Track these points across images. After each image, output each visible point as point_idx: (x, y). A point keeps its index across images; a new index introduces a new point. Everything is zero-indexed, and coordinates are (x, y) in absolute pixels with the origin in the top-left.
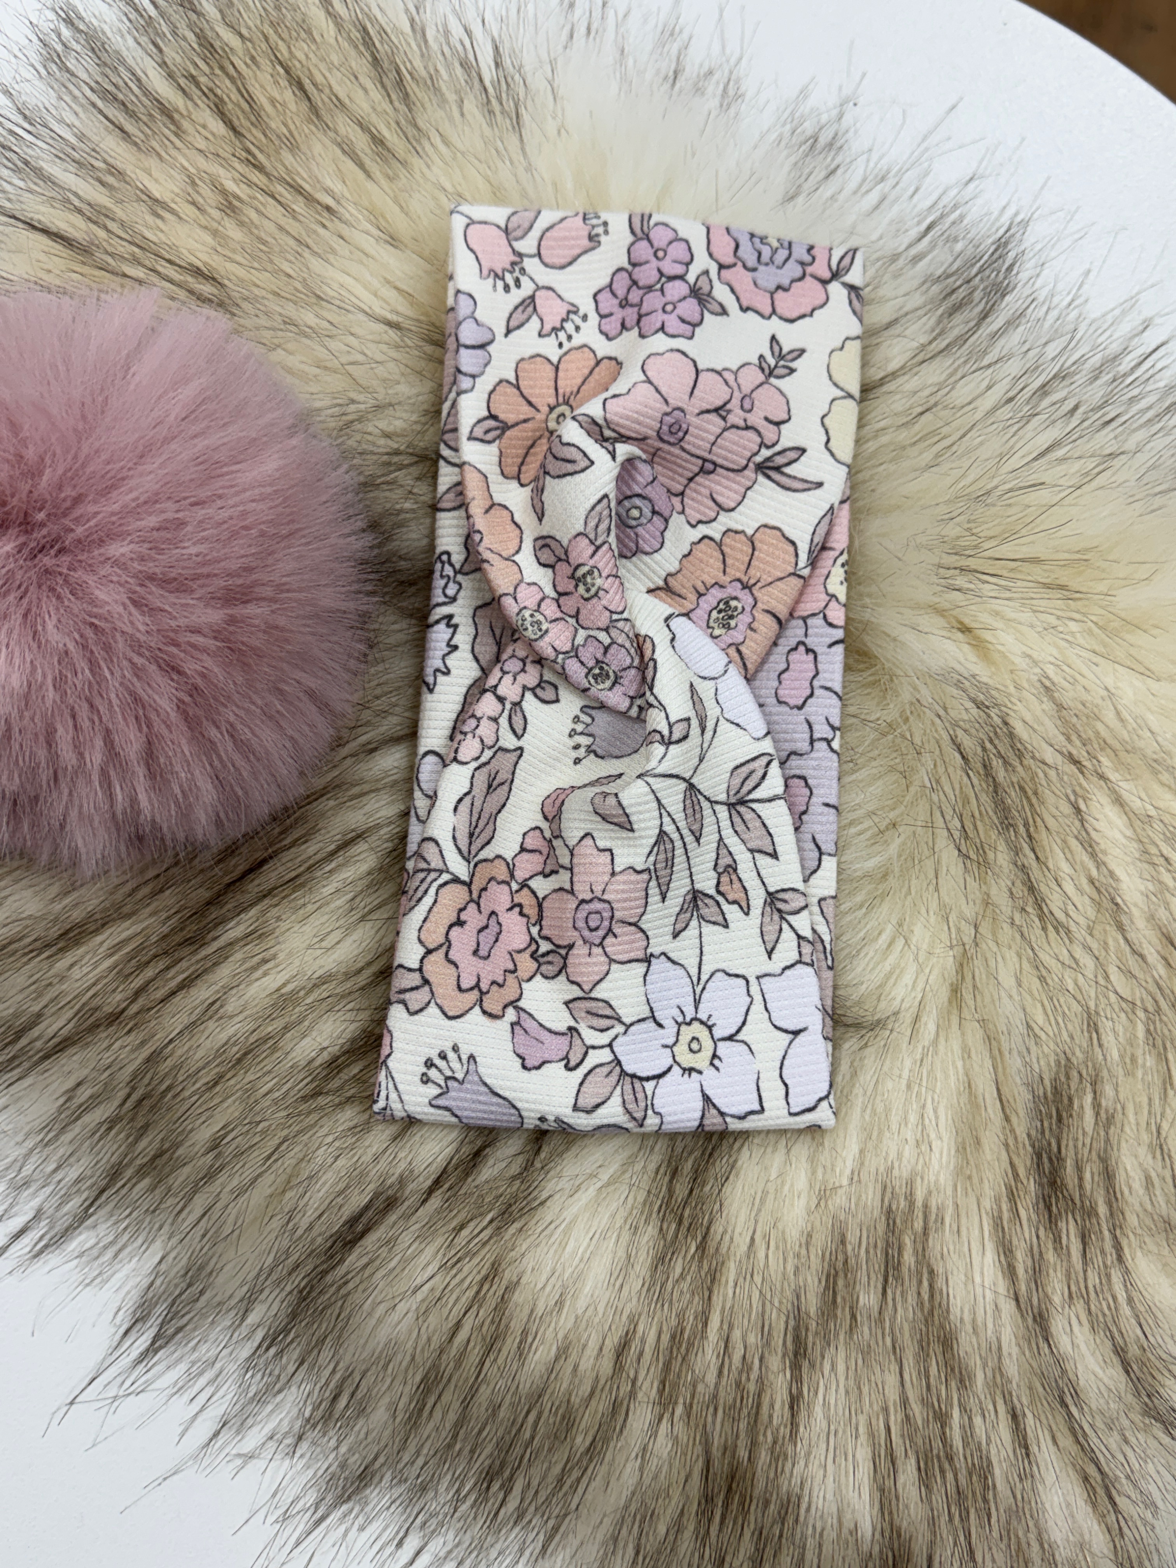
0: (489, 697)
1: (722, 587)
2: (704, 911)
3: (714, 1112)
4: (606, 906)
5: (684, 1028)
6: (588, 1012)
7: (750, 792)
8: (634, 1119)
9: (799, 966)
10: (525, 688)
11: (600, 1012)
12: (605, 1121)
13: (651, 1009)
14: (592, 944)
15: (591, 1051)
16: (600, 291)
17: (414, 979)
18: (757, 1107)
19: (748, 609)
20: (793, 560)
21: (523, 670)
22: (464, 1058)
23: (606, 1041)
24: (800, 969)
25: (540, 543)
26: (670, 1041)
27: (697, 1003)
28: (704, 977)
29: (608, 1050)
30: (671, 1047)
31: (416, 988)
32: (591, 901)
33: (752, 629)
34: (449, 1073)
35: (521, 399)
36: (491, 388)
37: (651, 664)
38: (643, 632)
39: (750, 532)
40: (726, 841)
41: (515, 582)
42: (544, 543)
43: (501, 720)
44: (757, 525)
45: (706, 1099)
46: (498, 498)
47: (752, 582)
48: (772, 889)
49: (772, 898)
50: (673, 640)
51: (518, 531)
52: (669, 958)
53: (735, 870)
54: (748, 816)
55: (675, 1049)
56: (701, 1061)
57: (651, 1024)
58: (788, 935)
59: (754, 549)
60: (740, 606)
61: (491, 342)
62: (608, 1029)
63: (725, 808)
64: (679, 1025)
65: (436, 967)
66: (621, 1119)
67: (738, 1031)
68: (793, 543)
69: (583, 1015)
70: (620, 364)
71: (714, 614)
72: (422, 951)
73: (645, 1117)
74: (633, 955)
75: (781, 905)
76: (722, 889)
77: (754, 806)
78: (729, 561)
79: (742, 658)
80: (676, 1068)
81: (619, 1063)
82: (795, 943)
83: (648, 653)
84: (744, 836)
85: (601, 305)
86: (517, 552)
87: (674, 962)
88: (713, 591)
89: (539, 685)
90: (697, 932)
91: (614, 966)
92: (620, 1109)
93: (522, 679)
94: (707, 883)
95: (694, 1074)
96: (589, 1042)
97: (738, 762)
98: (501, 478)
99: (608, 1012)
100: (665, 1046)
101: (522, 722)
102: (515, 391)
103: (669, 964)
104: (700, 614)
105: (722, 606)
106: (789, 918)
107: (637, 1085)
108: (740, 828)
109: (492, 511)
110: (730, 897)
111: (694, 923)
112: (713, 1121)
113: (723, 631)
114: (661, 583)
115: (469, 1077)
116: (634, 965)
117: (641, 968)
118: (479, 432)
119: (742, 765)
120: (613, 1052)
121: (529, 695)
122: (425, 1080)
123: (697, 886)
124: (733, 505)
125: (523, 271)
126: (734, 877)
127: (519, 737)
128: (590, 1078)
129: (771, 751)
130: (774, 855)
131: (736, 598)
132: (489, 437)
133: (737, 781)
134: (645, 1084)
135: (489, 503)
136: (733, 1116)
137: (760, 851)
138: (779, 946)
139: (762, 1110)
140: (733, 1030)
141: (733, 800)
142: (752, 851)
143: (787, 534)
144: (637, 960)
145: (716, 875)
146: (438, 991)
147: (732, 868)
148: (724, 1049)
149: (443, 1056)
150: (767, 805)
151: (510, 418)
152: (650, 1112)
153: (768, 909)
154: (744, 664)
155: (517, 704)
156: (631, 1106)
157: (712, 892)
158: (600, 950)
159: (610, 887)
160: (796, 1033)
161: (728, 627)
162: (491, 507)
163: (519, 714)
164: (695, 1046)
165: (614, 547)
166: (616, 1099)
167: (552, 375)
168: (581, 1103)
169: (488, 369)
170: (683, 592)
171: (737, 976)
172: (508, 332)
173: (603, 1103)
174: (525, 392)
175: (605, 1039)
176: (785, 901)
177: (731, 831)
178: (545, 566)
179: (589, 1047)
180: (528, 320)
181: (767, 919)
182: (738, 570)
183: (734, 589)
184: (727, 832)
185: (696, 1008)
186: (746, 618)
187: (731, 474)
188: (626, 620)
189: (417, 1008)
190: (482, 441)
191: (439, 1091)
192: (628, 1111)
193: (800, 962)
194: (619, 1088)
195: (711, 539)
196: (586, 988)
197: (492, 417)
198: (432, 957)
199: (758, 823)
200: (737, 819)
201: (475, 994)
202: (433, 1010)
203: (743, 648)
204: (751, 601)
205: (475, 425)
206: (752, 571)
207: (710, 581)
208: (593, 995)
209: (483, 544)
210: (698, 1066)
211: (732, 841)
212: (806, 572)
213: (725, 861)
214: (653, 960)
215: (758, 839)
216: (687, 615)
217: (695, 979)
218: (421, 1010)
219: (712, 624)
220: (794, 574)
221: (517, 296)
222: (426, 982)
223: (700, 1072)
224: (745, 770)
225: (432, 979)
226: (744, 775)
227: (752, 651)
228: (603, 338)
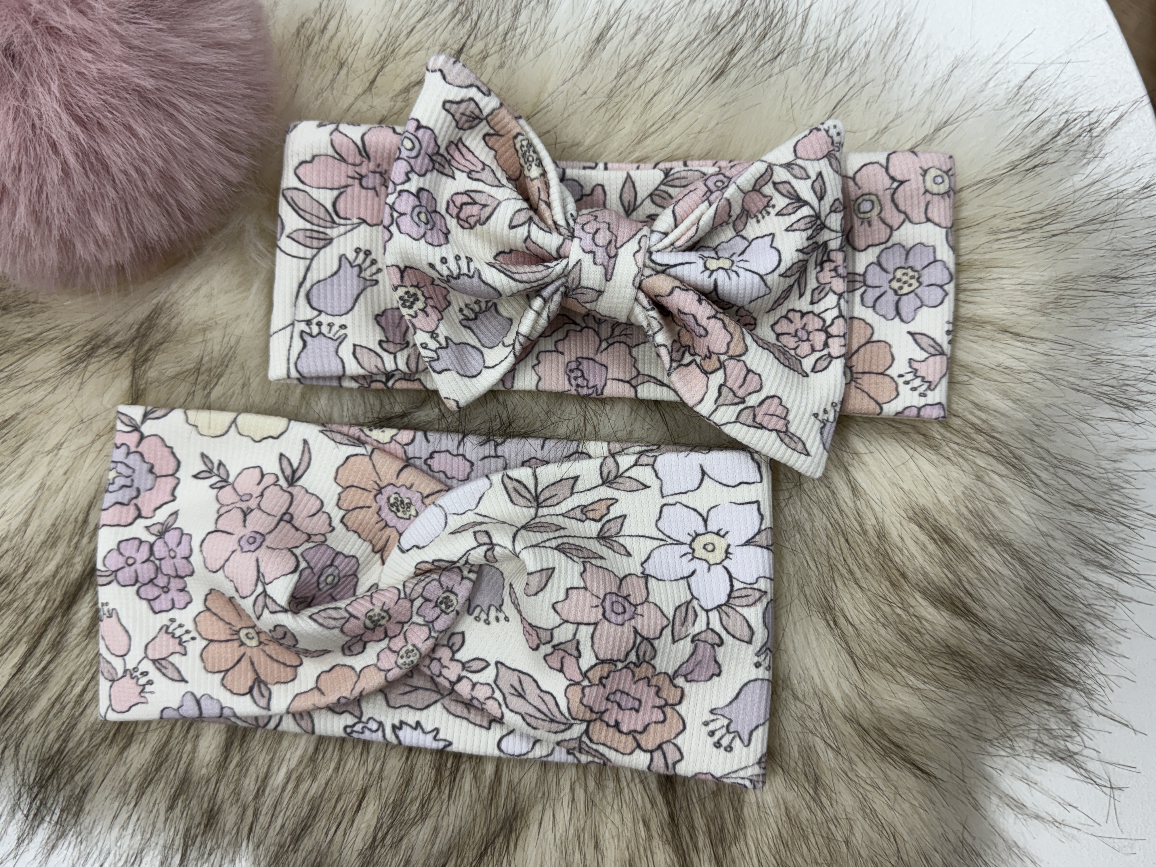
0: (458, 688)
1: (380, 509)
2: (613, 532)
3: (758, 537)
4: (608, 597)
5: (696, 554)
6: (683, 625)
7: (529, 492)
8: (760, 598)
9: (656, 467)
10: (452, 659)
11: (683, 614)
12: (761, 620)
13: (682, 578)
14: (635, 613)
15: (711, 626)
16: (152, 609)
17: (658, 755)
18: (755, 506)
19: (396, 490)
20: (361, 457)
21: (439, 660)
22: (713, 717)
23: (704, 614)
24: (658, 466)
25: (346, 651)
26: (706, 565)
27: (679, 543)
28: (661, 536)
29: (710, 613)
30: (710, 565)
31: (664, 754)
32: (604, 608)
33: (411, 486)
34: (724, 730)
35: (236, 668)
36: (228, 693)
37: (436, 563)
38: (413, 570)
39: (340, 489)
40: (564, 511)
41: (376, 671)
42: (347, 649)
43: (474, 680)
44: (335, 485)
45: (748, 543)
46: (312, 684)
47: (376, 487)
48: (600, 482)
49: (606, 482)
50: (418, 547)
51: (337, 668)
52: (646, 561)
53: (585, 506)
54: (547, 494)
55: (711, 562)
56: (721, 544)
57: (692, 580)
58: (633, 473)
59: (353, 486)
60: (394, 496)
61: (193, 694)
62: (695, 611)
63: (540, 510)
64: (694, 558)
65: (649, 741)
66: (759, 608)
67: (700, 515)
68: (348, 458)
69: (684, 629)
70: (211, 590)
71: (400, 514)
72: (638, 751)
73: (760, 590)
74: (643, 586)
75: (612, 477)
76: (598, 518)
77: (539, 489)
78: (361, 504)
79: (433, 494)
80: (726, 563)
81: (720, 606)
82: (640, 468)
83: (428, 566)
84: (562, 497)
85: (164, 607)
86: (353, 668)
87: (648, 558)
88: (383, 515)
89: (451, 648)
90: (628, 538)
91: (651, 599)
92: (753, 609)
93: (446, 661)
94: (594, 528)
95: (730, 550)
96: (704, 627)
97: (508, 500)
98: (296, 681)
99: (683, 609)
100: (709, 569)
101: (477, 662)
102: (230, 673)
103: (650, 561)
104: (400, 525)
105: (394, 509)
106: (621, 471)
107: (736, 594)
108: (555, 500)
109: (323, 688)
110: (605, 512)
111: (621, 540)
112: (764, 539)
113: (412, 508)
114: (378, 555)
115: (726, 714)
116: (650, 586)
117: (652, 582)
118: (263, 702)
119: (510, 496)
120: (711, 610)
121: (458, 656)
122: (729, 749)
123: (595, 535)
124: (318, 502)
125: (135, 669)
126: (590, 508)
127: (488, 665)
128: (730, 629)
129: (500, 475)
130: (576, 478)
131: (388, 499)
132: (266, 693)
133: (522, 501)
134: (735, 588)
135: (316, 692)
136: (761, 524)
137: (573, 488)
138: (641, 480)
139: (757, 502)
140: (700, 518)
141: (535, 504)
142: (572, 493)
143: (341, 462)
144: (646, 583)
145: (588, 521)
146: (666, 737)
147: (584, 509)
148: (713, 526)
149: (712, 734)
150: (539, 481)
151: (250, 677)
152: (756, 586)
153: (614, 485)
154: (438, 492)
155: (464, 665)
156: (751, 600)
157: (599, 525)
158: (639, 607)
159: (595, 592)
160: (704, 473)
161: (409, 505)
162: (319, 690)
163: (471, 664)
164: (710, 547)
165: (348, 601)
166: (745, 611)
167: (216, 645)
168: (746, 638)
169: (215, 696)
170: (384, 538)
171: (661, 512)
172: (183, 680)
173: (747, 622)
174: (230, 665)
175: (702, 615)
176: (609, 473)
177: (557, 507)
178: (364, 648)
179: (708, 628)
180: (173, 665)
181: (622, 487)
182: (367, 497)
183: (382, 500)
184: (558, 510)
185: (682, 544)
186: (403, 491)
187: (294, 503)
188: (404, 586)
189: (678, 753)
190: (269, 699)
191: (737, 739)
192: (754, 603)
193: (653, 466)
194: (738, 609)
195: (343, 517)
196: (665, 623)
197: (250, 691)
198: (643, 744)
199: (553, 488)
200: (549, 502)
201: (668, 710)
202: (679, 741)
203: (425, 494)
204: (390, 488)
205: (258, 705)
206: (369, 487)
207: (376, 518)
208: (671, 618)
209: (348, 696)
210: (724, 547)
211: (564, 507)
212: (369, 448)
213: (578, 514)
214: (647, 572)
215: (564, 489)
216: (401, 534)
217: (662, 543)
218: (679, 750)
219: (407, 516)
220: (370, 456)
221: (154, 674)
222: (660, 747)
223: (729, 546)
224: (513, 495)
225: (658, 742)
226: (518, 496)
227: (427, 486)
228: (190, 606)
